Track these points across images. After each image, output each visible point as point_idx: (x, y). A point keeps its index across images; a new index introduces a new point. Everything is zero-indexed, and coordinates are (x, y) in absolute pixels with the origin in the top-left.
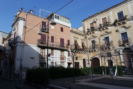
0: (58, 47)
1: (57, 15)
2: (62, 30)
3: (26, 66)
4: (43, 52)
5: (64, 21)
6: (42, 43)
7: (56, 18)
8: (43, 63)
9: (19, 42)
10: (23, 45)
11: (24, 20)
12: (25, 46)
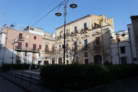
0: (31, 50)
1: (32, 27)
2: (35, 38)
3: (6, 63)
4: (20, 54)
5: (37, 31)
6: (18, 48)
7: (31, 29)
8: (18, 61)
9: (2, 48)
10: (4, 50)
11: (6, 34)
12: (6, 51)
